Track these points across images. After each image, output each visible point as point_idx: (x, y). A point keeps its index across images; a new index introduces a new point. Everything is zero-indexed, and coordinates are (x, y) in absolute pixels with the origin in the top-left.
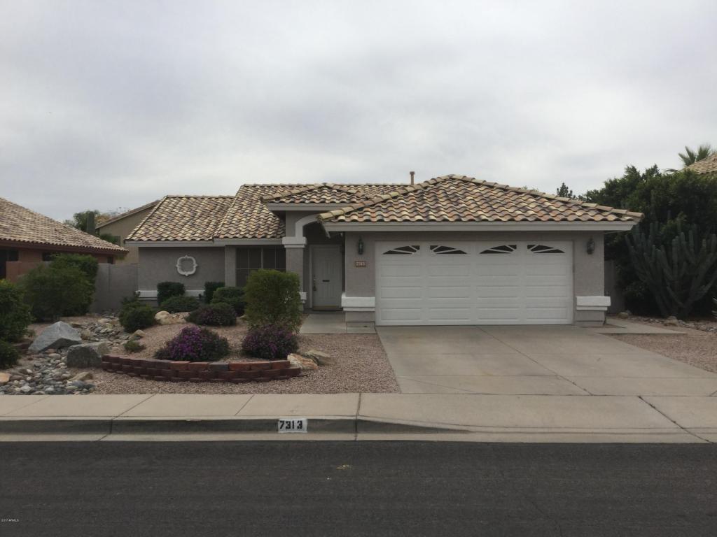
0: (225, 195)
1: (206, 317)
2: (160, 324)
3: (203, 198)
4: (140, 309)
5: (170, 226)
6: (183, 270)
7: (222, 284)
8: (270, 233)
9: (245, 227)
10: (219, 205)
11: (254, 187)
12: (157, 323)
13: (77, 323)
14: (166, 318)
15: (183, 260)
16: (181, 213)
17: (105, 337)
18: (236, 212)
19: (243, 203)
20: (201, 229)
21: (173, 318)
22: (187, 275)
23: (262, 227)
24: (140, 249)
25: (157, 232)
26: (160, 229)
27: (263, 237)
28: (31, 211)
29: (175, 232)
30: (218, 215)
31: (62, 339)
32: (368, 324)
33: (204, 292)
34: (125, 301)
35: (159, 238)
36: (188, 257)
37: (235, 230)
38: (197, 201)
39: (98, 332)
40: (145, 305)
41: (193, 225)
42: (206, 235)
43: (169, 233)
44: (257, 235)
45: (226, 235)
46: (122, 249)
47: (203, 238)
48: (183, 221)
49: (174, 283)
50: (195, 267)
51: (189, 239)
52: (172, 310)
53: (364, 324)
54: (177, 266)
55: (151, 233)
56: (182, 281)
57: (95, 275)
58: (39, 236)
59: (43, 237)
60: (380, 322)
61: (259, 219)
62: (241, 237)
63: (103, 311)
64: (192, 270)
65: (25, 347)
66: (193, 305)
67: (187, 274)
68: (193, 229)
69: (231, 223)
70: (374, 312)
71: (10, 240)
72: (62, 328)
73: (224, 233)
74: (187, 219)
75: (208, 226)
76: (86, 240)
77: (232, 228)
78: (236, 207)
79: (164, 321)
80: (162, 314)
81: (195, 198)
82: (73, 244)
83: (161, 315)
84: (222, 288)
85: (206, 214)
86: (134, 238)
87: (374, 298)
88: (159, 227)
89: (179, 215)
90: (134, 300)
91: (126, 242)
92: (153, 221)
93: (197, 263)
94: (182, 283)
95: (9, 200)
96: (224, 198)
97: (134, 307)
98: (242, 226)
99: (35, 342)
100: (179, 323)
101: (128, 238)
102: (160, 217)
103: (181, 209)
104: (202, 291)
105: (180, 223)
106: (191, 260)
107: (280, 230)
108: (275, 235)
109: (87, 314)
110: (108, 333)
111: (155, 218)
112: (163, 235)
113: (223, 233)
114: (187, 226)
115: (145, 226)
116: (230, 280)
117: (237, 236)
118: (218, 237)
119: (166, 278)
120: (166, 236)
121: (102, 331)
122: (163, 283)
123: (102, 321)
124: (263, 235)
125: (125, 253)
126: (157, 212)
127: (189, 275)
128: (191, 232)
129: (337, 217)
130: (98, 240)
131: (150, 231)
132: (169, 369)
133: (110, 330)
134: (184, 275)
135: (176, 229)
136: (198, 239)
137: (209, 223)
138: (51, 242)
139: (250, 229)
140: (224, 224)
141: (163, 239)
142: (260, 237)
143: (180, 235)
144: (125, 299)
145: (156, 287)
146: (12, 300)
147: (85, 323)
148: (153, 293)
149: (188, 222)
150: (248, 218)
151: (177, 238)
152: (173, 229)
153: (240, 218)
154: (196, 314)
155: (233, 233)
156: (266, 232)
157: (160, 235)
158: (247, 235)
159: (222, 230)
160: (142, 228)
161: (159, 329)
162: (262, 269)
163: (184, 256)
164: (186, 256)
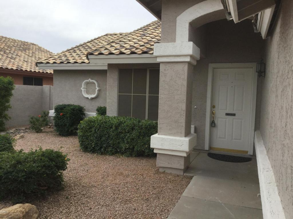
6: (88, 92)
15: (87, 83)
22: (89, 98)
24: (55, 72)
36: (91, 81)
44: (137, 51)
50: (97, 90)
54: (81, 89)
64: (95, 94)
91: (38, 65)
93: (99, 86)
106: (94, 83)
116: (111, 107)
118: (93, 54)
124: (146, 50)
127: (92, 99)
134: (88, 98)
142: (141, 52)
162: (147, 95)
163: (88, 79)
164: (90, 79)
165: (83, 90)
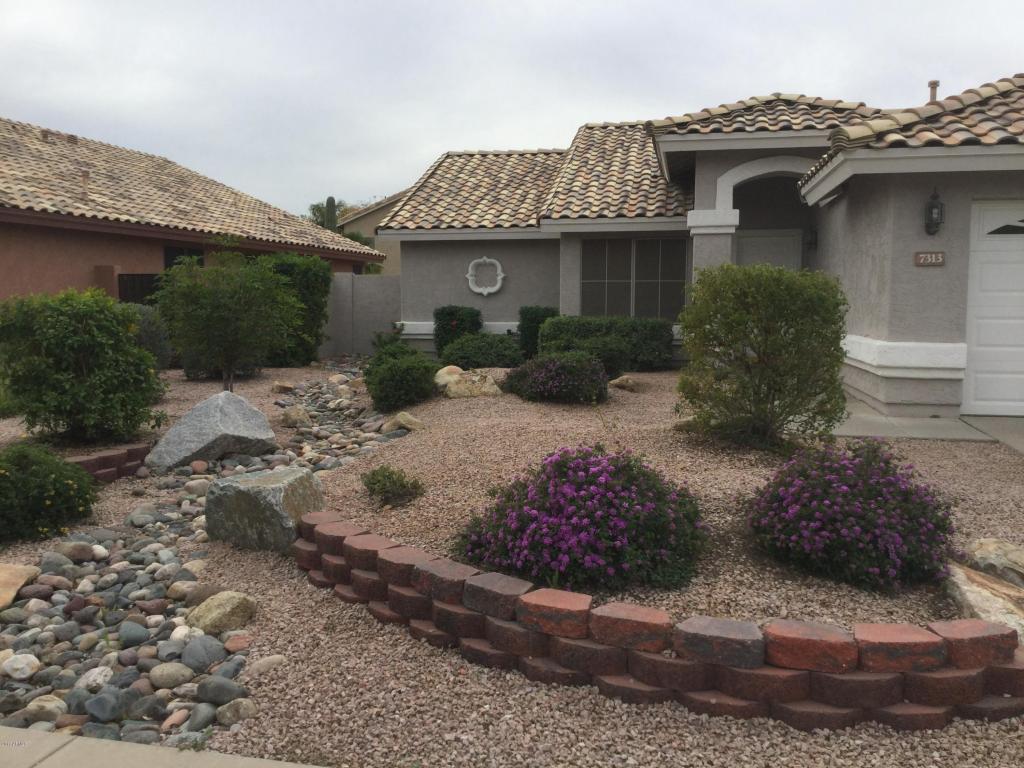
0: (549, 147)
1: (544, 384)
2: (447, 396)
3: (509, 155)
4: (405, 362)
5: (456, 203)
6: (478, 283)
7: (554, 312)
8: (652, 208)
9: (598, 197)
10: (541, 166)
11: (605, 127)
12: (439, 393)
13: (288, 384)
14: (458, 383)
15: (478, 266)
16: (472, 179)
17: (335, 418)
18: (578, 171)
19: (588, 155)
20: (512, 206)
21: (474, 382)
22: (485, 293)
23: (633, 196)
24: (404, 244)
25: (433, 213)
26: (437, 207)
27: (638, 216)
28: (235, 191)
29: (463, 212)
30: (539, 183)
31: (225, 437)
32: (941, 411)
33: (519, 327)
34: (379, 342)
35: (436, 224)
36: (488, 260)
37: (579, 203)
38: (500, 160)
39: (323, 407)
40: (414, 353)
41: (496, 200)
42: (522, 216)
43: (453, 214)
44: (625, 212)
45: (564, 213)
46: (376, 252)
47: (514, 222)
48: (477, 193)
49: (462, 308)
50: (499, 278)
51: (491, 225)
52: (467, 363)
53: (932, 411)
54: (467, 276)
55: (422, 215)
56: (477, 305)
57: (327, 292)
58: (240, 225)
59: (246, 228)
60: (972, 405)
61: (624, 183)
62: (595, 215)
63: (344, 356)
64: (494, 285)
65: (140, 455)
66: (506, 353)
67: (485, 291)
68: (497, 206)
69: (570, 191)
70: (960, 380)
71: (185, 228)
72: (230, 409)
73: (560, 209)
74: (484, 190)
75: (523, 202)
76: (318, 236)
77: (574, 200)
78: (575, 163)
79: (453, 389)
80: (450, 373)
81: (496, 155)
82: (295, 242)
83: (448, 375)
84: (555, 319)
85: (516, 181)
86: (392, 224)
87: (963, 346)
88: (435, 204)
89: (469, 184)
90: (394, 339)
91: (379, 232)
92: (425, 195)
93: (503, 271)
94: (477, 308)
95: (201, 174)
96: (547, 154)
97: (393, 355)
98: (593, 196)
99: (162, 442)
100: (485, 394)
101: (382, 224)
102: (437, 188)
103: (472, 173)
104: (514, 325)
105: (473, 198)
106: (493, 265)
107: (671, 201)
108: (663, 211)
109: (313, 363)
110: (341, 410)
111: (429, 190)
112: (443, 218)
113: (557, 208)
114: (484, 202)
115: (412, 203)
116: (569, 303)
117: (587, 213)
118: (549, 217)
119: (448, 299)
120: (449, 220)
121: (332, 405)
122: (444, 308)
123: (335, 378)
124: (639, 211)
125: (381, 259)
126: (432, 180)
127: (490, 294)
128: (493, 211)
129: (880, 136)
130: (337, 237)
131: (421, 211)
132: (513, 619)
133: (346, 402)
134: (481, 294)
135: (467, 207)
136: (507, 225)
137: (524, 197)
138: (258, 237)
139: (609, 200)
140: (557, 192)
141: (444, 226)
142: (633, 214)
143: (474, 217)
144: (379, 336)
145: (431, 315)
146: (102, 338)
147: (304, 384)
148: (426, 327)
149: (487, 195)
150: (602, 181)
151: (470, 223)
152: (460, 208)
153: (585, 181)
154: (522, 376)
155: (576, 209)
156: (644, 205)
157: (438, 219)
158: (606, 212)
159: (554, 203)
160: (407, 207)
161: (444, 407)
162: (633, 282)
163: (481, 258)
164: (485, 258)
165: (470, 278)
